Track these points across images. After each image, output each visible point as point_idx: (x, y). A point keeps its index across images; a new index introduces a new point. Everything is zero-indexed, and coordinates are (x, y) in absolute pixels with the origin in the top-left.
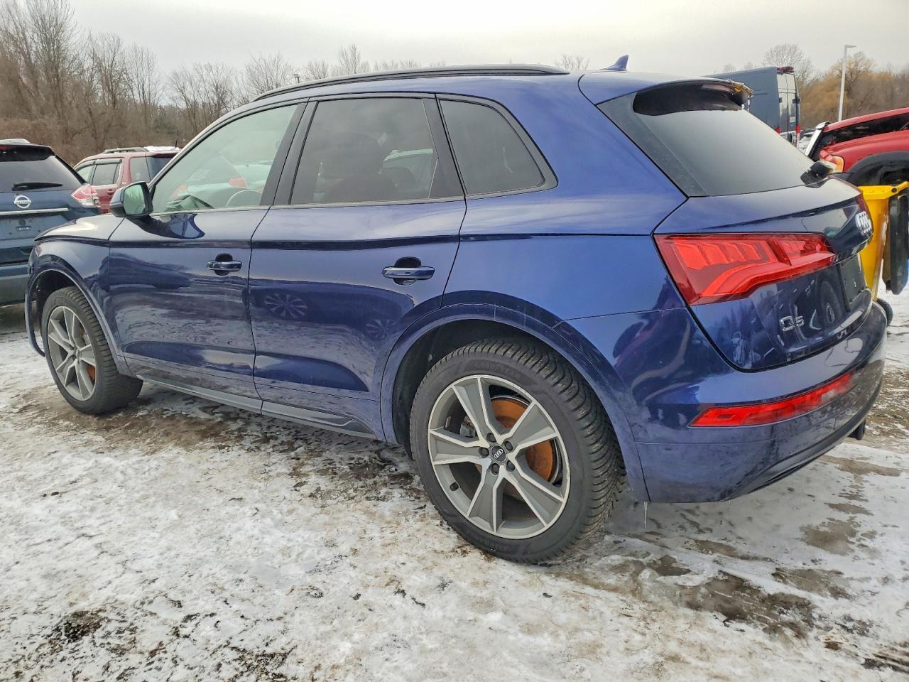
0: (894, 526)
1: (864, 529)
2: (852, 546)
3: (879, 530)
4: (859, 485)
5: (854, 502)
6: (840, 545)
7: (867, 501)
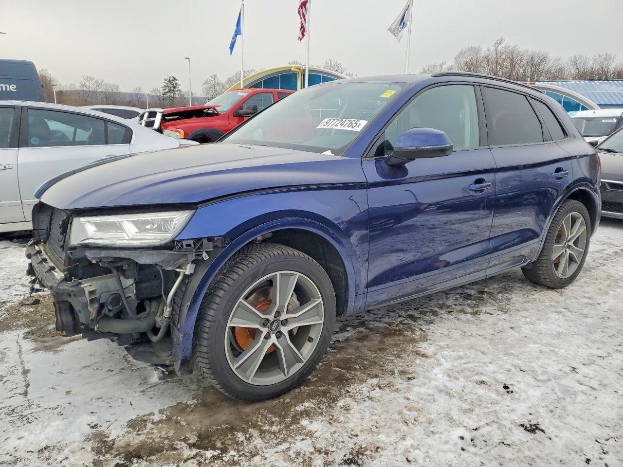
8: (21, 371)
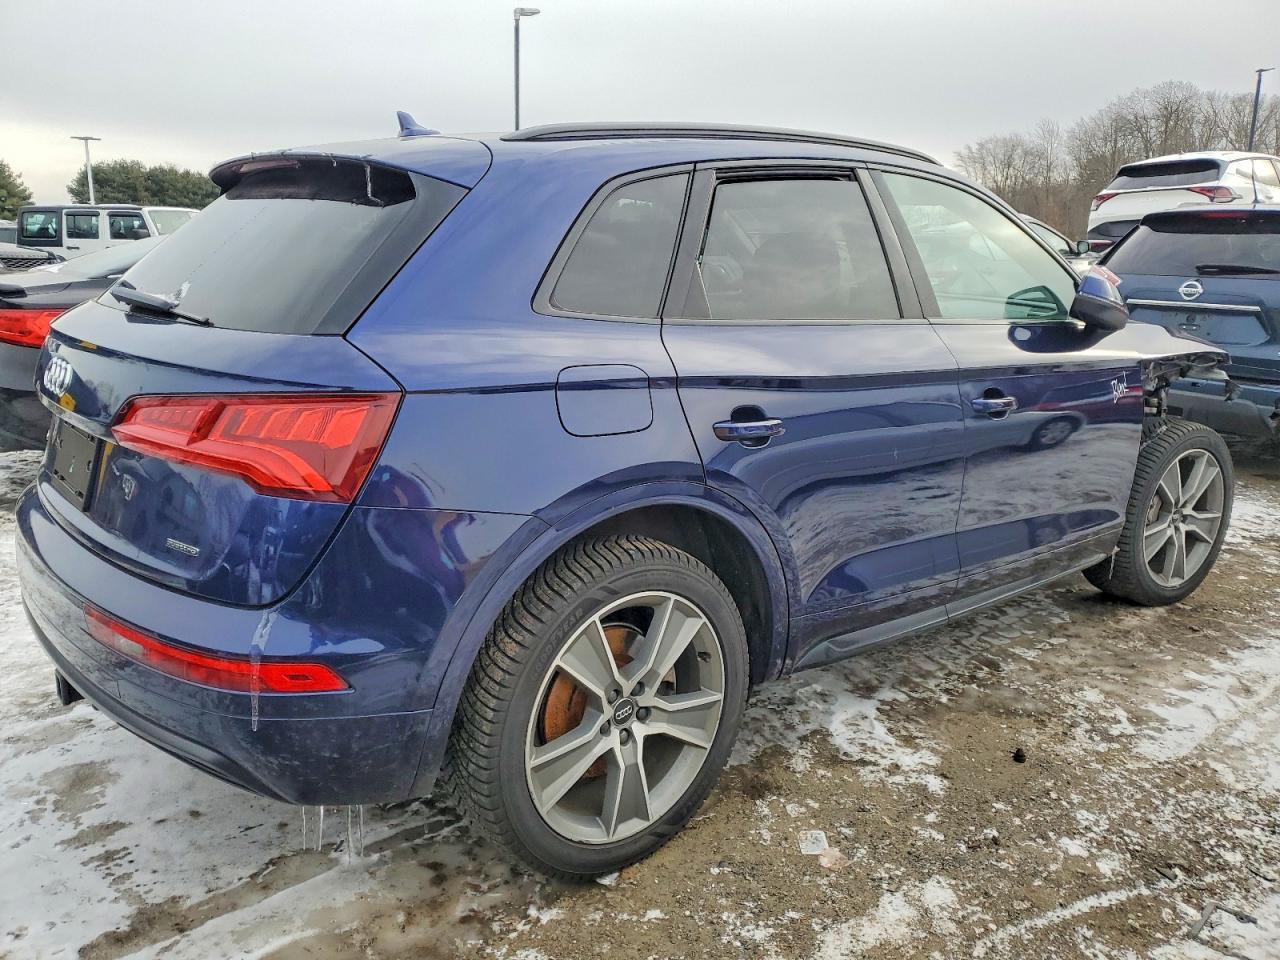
0: (17, 845)
1: (49, 817)
2: (44, 788)
3: (30, 828)
4: (122, 887)
5: (96, 850)
6: (59, 783)
7: (84, 864)
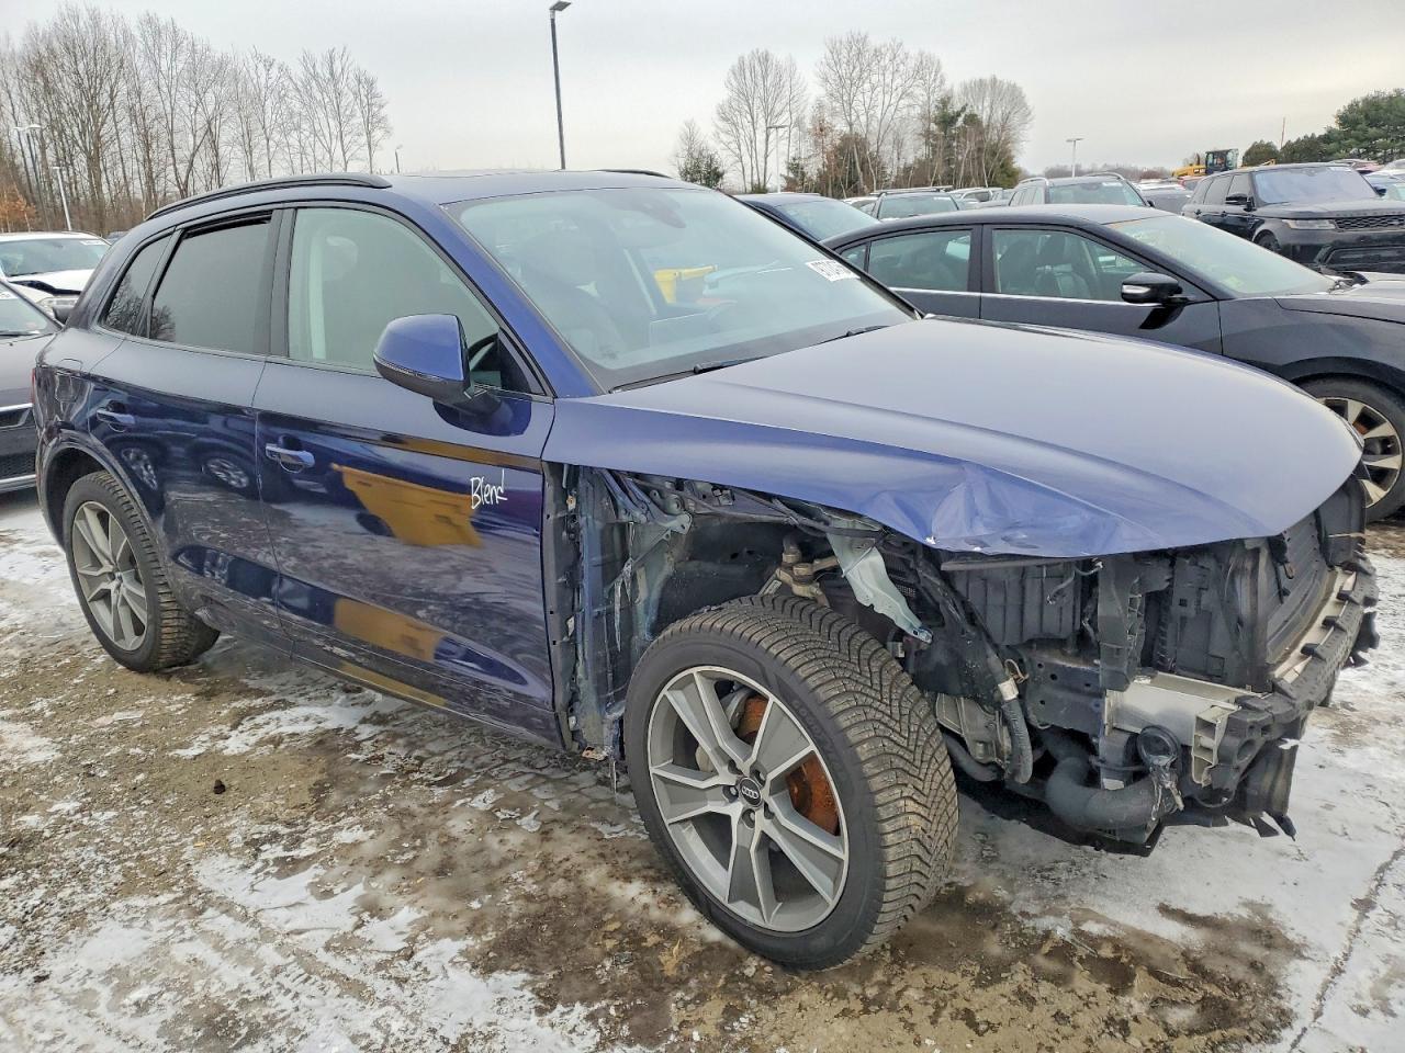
8: (1372, 914)
